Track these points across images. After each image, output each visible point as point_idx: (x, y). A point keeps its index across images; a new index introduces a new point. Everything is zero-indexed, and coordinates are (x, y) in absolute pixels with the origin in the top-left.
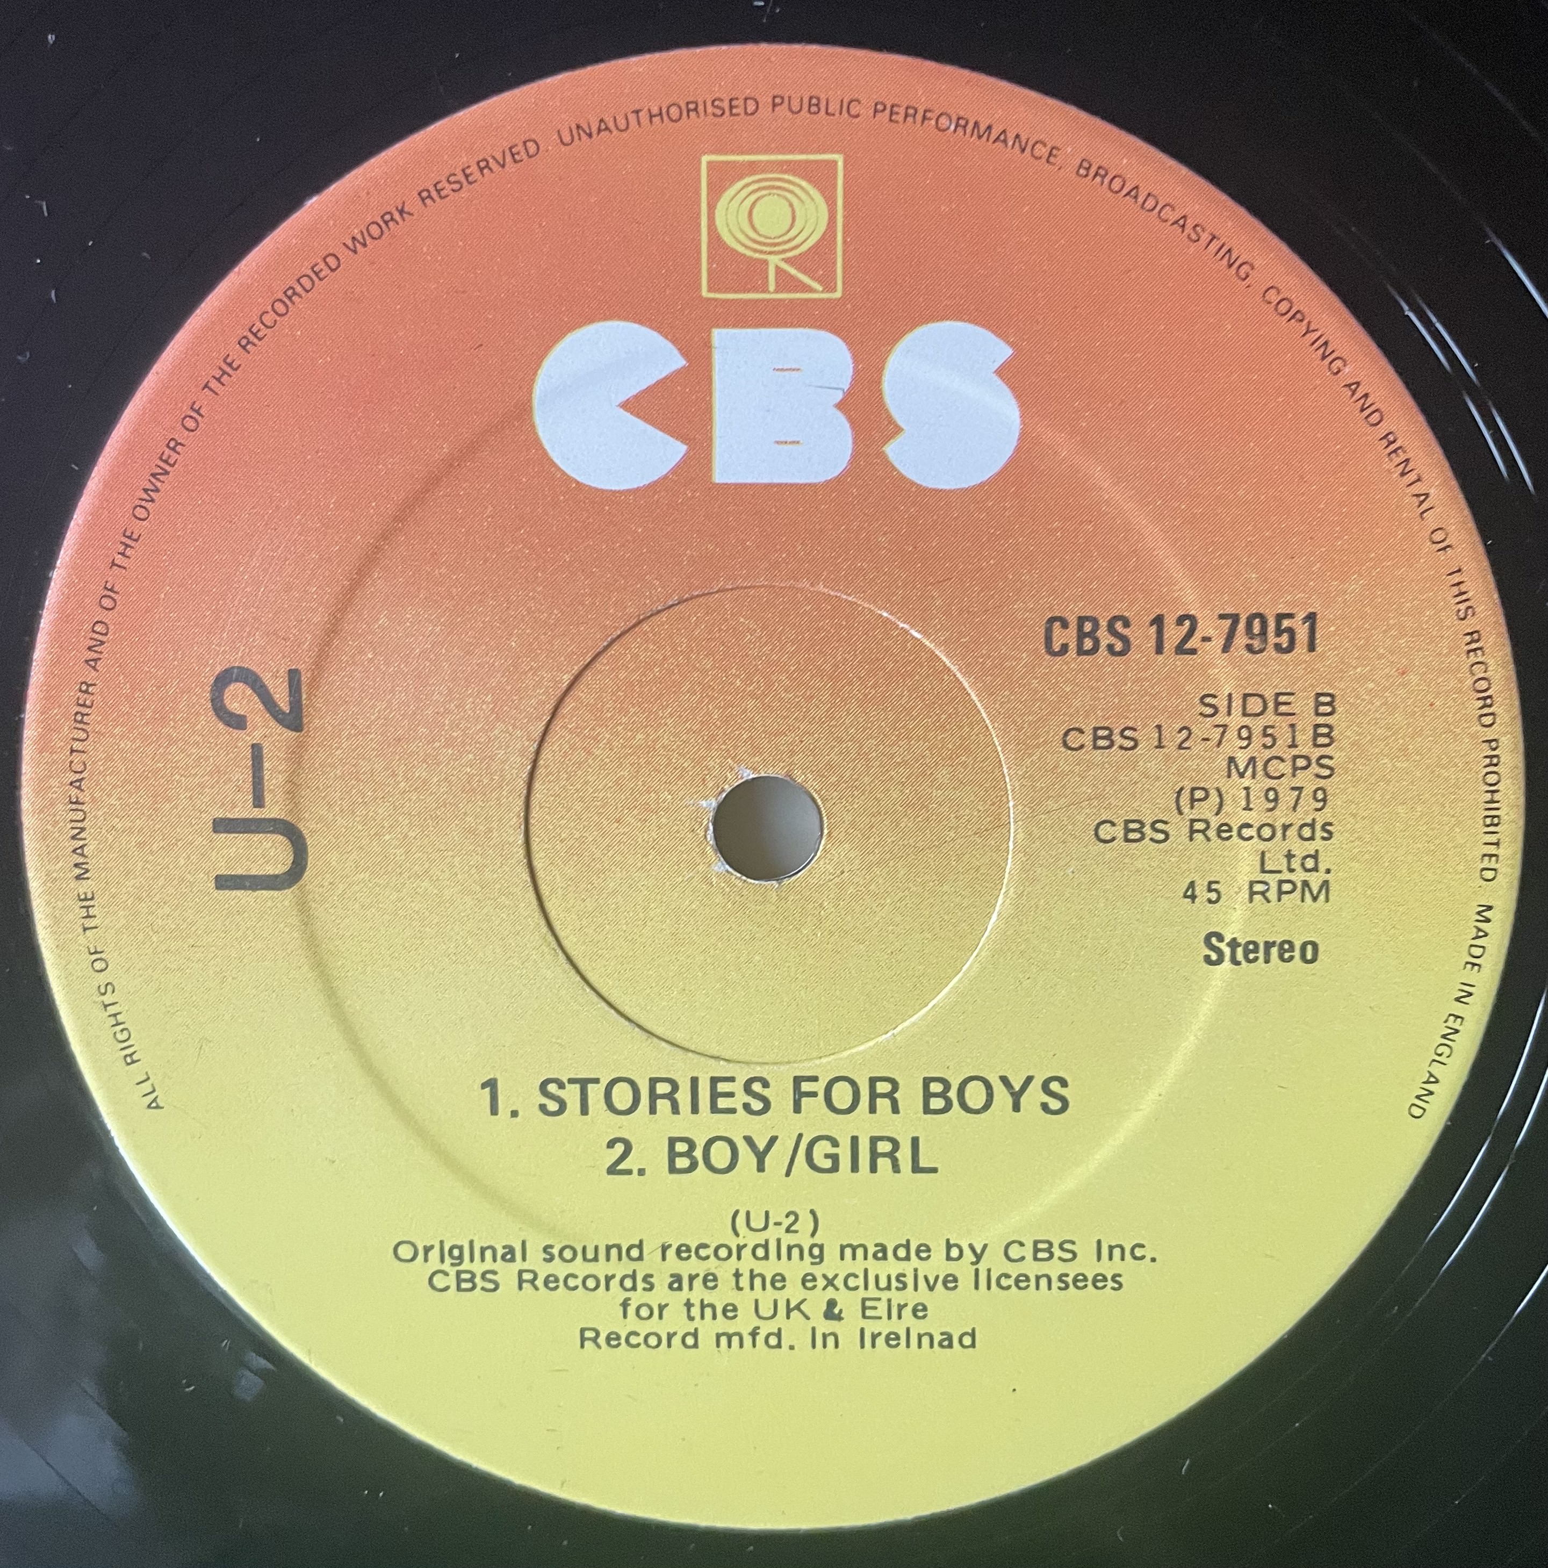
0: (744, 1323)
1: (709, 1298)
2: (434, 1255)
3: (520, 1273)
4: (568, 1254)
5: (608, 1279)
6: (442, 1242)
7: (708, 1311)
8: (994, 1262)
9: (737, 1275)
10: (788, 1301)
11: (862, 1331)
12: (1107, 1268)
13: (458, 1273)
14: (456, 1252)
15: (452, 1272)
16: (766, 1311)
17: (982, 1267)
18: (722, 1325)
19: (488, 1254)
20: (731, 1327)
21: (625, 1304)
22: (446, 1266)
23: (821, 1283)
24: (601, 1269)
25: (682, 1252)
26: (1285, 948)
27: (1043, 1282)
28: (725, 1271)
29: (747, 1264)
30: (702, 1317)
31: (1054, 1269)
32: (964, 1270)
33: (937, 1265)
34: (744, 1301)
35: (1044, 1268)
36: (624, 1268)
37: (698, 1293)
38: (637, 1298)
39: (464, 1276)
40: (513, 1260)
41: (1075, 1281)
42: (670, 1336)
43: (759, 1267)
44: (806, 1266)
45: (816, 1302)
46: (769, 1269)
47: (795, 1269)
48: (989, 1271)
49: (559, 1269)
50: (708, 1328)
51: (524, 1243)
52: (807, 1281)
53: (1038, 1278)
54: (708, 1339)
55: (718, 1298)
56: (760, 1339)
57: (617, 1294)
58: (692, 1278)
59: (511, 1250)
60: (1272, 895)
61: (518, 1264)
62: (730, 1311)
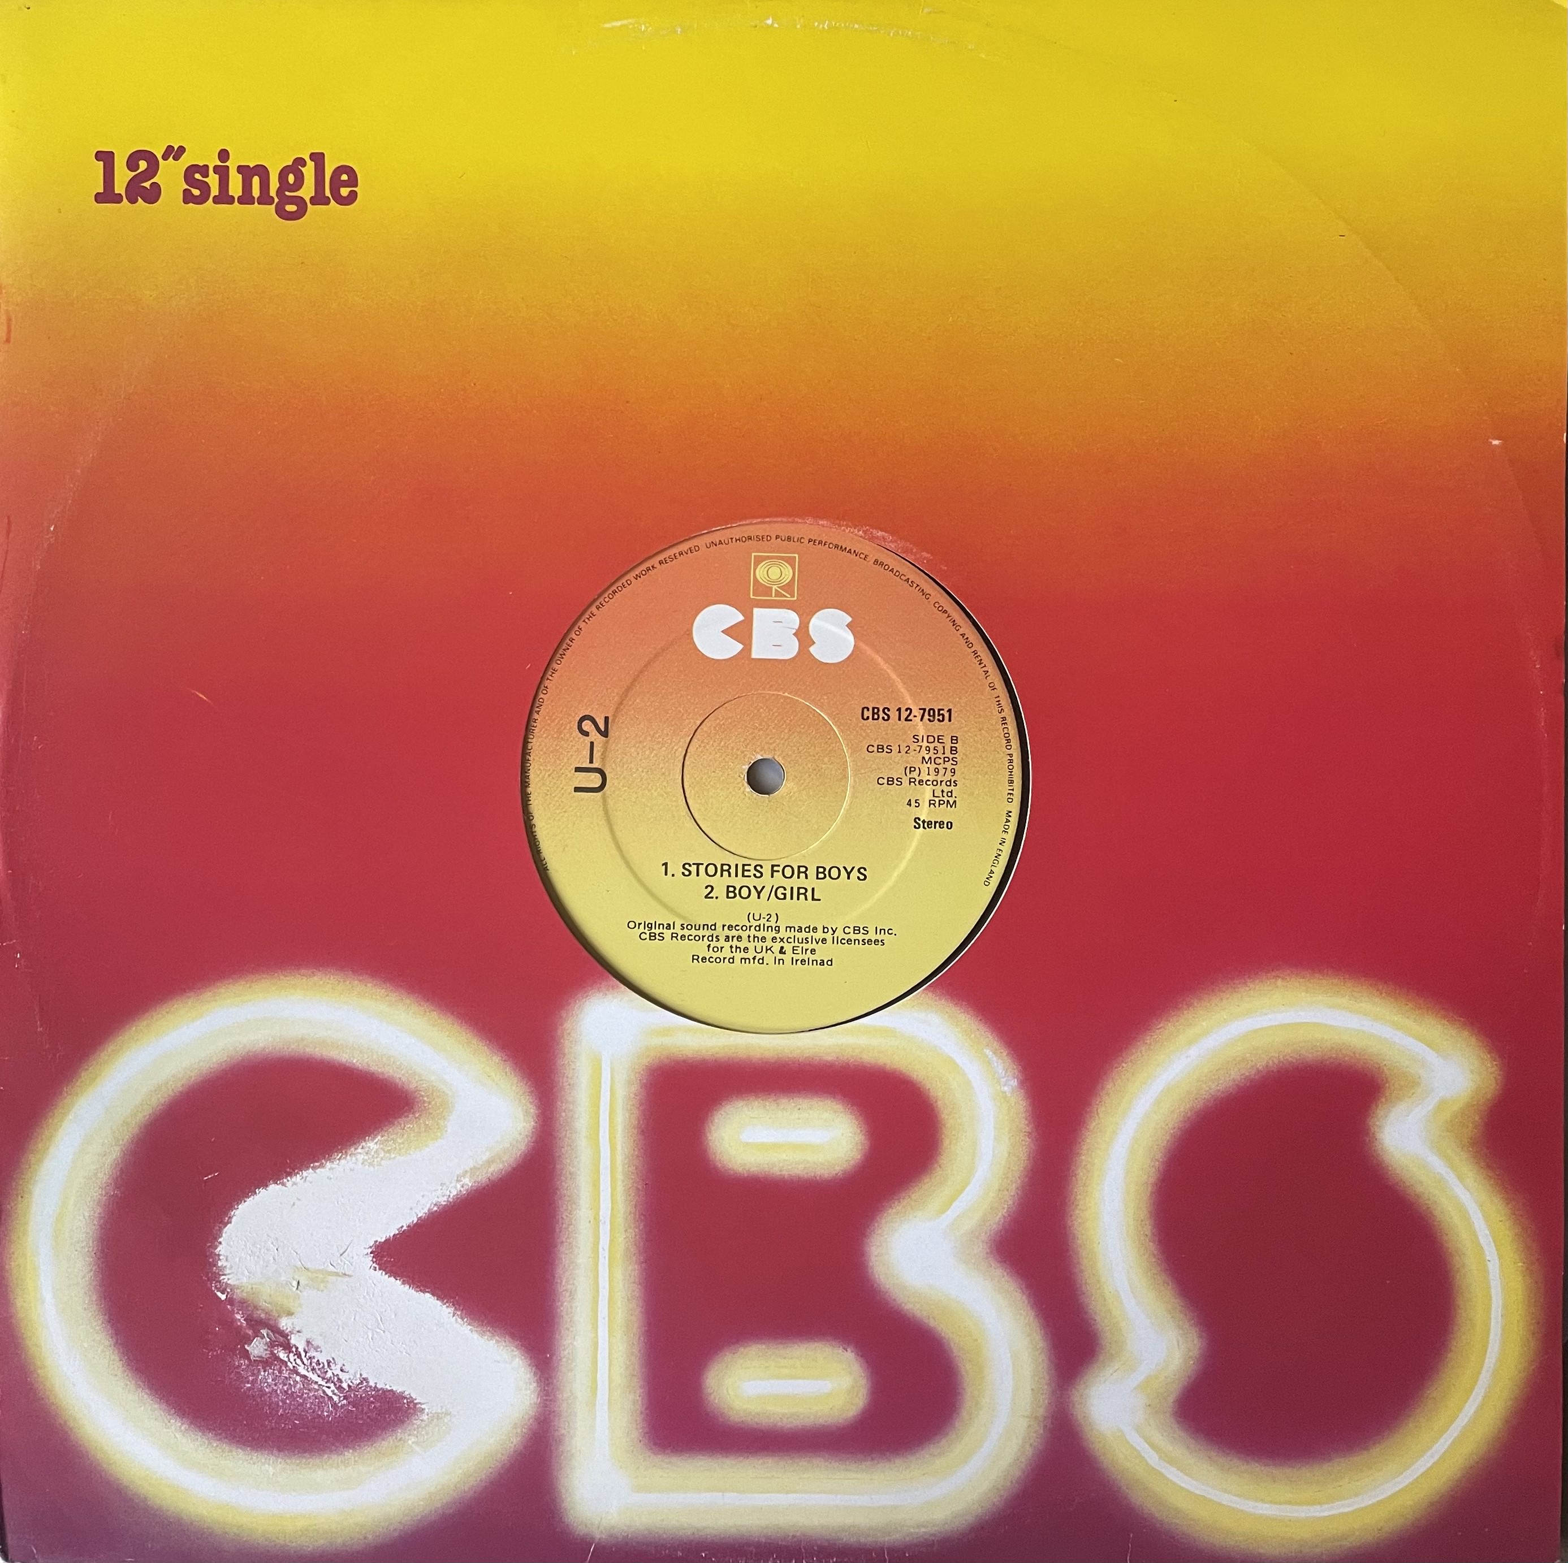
0: (751, 954)
1: (739, 944)
2: (642, 926)
3: (672, 933)
4: (689, 927)
5: (703, 937)
6: (645, 922)
7: (738, 950)
8: (839, 934)
9: (749, 937)
10: (767, 947)
11: (792, 958)
12: (879, 937)
13: (650, 933)
14: (650, 926)
15: (648, 932)
16: (759, 950)
17: (835, 935)
18: (743, 955)
19: (661, 926)
20: (746, 956)
21: (709, 946)
22: (646, 931)
23: (779, 940)
24: (701, 933)
25: (730, 927)
26: (941, 823)
27: (857, 942)
28: (744, 935)
29: (753, 932)
30: (736, 952)
31: (860, 937)
32: (829, 936)
33: (820, 935)
34: (751, 946)
35: (857, 937)
36: (710, 932)
37: (735, 943)
38: (713, 944)
39: (652, 935)
40: (670, 929)
41: (868, 942)
42: (724, 958)
43: (757, 934)
44: (774, 934)
45: (776, 947)
46: (760, 934)
47: (769, 935)
48: (838, 937)
49: (686, 932)
50: (738, 956)
51: (674, 923)
52: (774, 939)
53: (855, 940)
54: (737, 960)
55: (742, 945)
56: (756, 961)
57: (706, 942)
58: (733, 937)
59: (669, 925)
60: (937, 805)
61: (672, 931)
62: (746, 949)
